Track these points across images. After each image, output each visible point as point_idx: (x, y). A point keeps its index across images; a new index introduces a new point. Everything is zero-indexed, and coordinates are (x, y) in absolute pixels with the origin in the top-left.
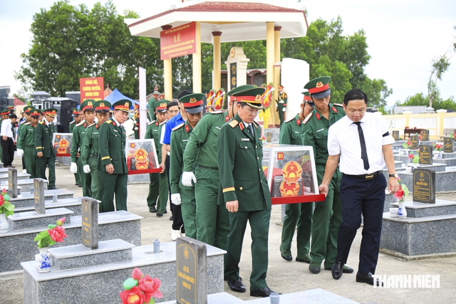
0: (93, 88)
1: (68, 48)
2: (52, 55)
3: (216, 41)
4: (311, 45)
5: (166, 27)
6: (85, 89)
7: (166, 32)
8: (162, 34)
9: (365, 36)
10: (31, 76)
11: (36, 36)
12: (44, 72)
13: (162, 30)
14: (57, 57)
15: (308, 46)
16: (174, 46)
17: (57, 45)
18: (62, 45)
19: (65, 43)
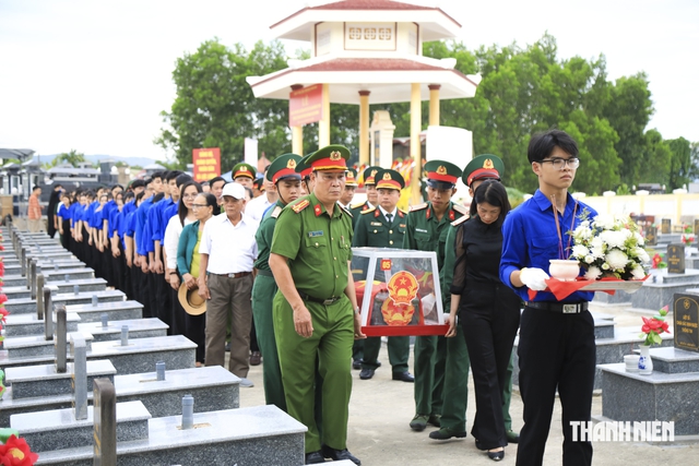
0: (208, 162)
1: (218, 102)
2: (199, 111)
3: (364, 102)
4: (557, 95)
5: (296, 88)
6: (199, 162)
7: (296, 93)
8: (292, 96)
9: (647, 80)
10: (174, 140)
11: (181, 88)
12: (188, 136)
13: (290, 90)
14: (207, 114)
15: (553, 97)
16: (303, 110)
17: (204, 99)
18: (211, 99)
19: (215, 96)
